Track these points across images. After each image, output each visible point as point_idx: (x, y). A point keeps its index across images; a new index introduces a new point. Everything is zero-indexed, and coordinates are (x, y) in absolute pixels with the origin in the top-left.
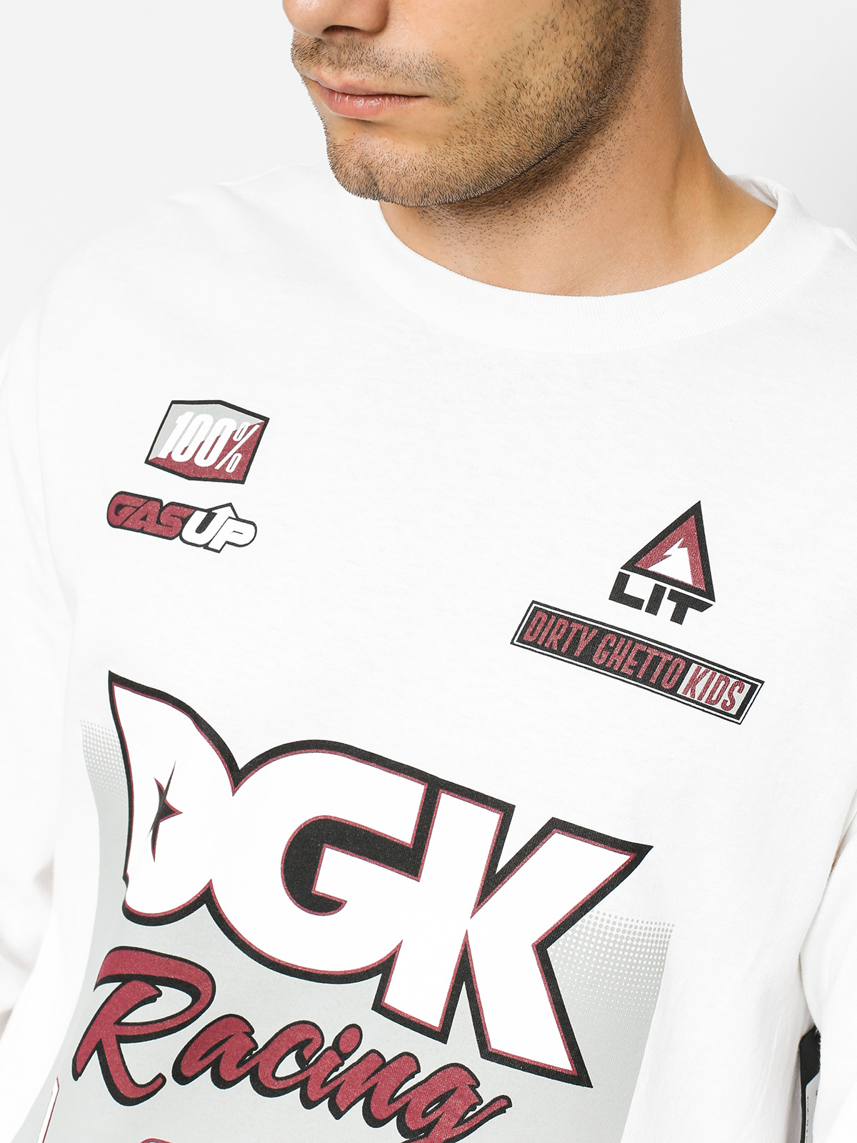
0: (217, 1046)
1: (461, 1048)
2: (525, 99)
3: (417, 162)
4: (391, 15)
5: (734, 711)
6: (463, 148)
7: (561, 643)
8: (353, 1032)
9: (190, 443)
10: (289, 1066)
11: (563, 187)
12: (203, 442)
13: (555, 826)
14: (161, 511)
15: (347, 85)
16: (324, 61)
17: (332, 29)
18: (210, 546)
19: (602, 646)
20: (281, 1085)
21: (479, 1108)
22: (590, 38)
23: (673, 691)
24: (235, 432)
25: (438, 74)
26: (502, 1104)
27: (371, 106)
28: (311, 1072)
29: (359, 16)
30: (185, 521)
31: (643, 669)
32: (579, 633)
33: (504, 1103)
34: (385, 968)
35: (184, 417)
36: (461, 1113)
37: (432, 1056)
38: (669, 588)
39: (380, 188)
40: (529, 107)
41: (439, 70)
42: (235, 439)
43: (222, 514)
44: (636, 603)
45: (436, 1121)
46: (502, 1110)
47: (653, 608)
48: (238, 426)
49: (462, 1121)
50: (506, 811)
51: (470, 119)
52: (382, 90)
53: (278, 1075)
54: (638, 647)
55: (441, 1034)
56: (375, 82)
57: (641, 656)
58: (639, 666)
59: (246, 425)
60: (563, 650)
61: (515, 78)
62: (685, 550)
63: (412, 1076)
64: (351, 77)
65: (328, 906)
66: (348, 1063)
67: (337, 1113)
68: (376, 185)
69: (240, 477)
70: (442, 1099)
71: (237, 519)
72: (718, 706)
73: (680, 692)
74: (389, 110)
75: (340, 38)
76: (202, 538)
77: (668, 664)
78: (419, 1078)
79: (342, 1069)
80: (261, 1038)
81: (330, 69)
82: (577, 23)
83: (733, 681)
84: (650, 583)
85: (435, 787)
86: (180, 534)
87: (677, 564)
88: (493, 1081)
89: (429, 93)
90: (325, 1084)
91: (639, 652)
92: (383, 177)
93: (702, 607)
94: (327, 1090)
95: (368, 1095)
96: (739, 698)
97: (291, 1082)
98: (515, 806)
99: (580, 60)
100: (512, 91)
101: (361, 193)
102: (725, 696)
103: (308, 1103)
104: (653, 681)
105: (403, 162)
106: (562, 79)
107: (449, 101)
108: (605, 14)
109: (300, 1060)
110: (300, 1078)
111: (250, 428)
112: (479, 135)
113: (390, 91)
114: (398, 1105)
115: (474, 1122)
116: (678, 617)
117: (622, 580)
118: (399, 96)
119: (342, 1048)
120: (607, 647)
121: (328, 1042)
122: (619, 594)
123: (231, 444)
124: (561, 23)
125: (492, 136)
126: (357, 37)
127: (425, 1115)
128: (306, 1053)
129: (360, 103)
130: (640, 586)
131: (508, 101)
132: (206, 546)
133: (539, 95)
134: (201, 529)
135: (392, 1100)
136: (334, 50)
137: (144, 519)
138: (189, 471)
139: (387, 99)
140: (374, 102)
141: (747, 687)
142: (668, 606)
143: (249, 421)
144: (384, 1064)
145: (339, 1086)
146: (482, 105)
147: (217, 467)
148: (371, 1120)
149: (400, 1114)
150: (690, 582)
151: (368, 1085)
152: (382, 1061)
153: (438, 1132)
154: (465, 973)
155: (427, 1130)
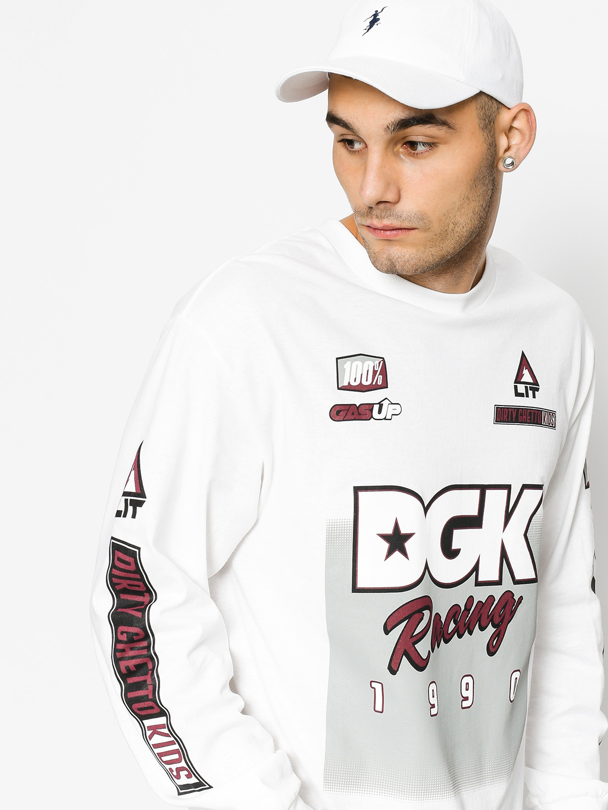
0: (435, 632)
1: (507, 584)
2: (457, 229)
3: (413, 256)
4: (401, 196)
5: (554, 425)
6: (431, 249)
8: (470, 599)
9: (356, 375)
10: (452, 626)
11: (470, 262)
12: (362, 374)
13: (525, 487)
14: (358, 410)
15: (385, 226)
16: (374, 217)
17: (379, 203)
18: (387, 418)
20: (451, 635)
21: (515, 604)
22: (481, 202)
23: (541, 424)
24: (374, 366)
25: (422, 219)
26: (521, 600)
27: (393, 234)
28: (459, 624)
29: (390, 197)
30: (371, 410)
31: (532, 420)
32: (512, 412)
33: (521, 598)
34: (476, 568)
35: (347, 365)
36: (510, 609)
37: (497, 592)
38: (528, 386)
39: (397, 268)
40: (459, 232)
41: (422, 217)
42: (376, 369)
43: (385, 403)
44: (521, 395)
45: (504, 616)
46: (521, 602)
47: (527, 396)
48: (374, 363)
49: (511, 612)
50: (508, 487)
51: (435, 237)
52: (399, 227)
53: (449, 632)
54: (528, 411)
55: (499, 582)
56: (396, 223)
58: (531, 418)
59: (377, 362)
60: (510, 420)
61: (453, 221)
62: (526, 370)
63: (493, 604)
64: (387, 222)
65: (456, 553)
66: (471, 612)
67: (471, 633)
68: (395, 267)
69: (385, 385)
70: (504, 607)
71: (392, 404)
72: (551, 425)
73: (543, 423)
74: (401, 235)
75: (382, 206)
76: (382, 416)
77: (537, 413)
78: (495, 603)
79: (469, 615)
80: (443, 619)
81: (377, 220)
82: (476, 196)
83: (551, 414)
84: (523, 386)
85: (483, 489)
86: (372, 417)
87: (527, 377)
88: (518, 591)
89: (418, 227)
91: (529, 413)
92: (399, 263)
93: (538, 390)
94: (466, 626)
95: (479, 620)
96: (553, 419)
97: (452, 633)
98: (511, 485)
99: (479, 212)
100: (451, 226)
101: (387, 272)
102: (551, 421)
103: (460, 636)
104: (535, 421)
105: (407, 256)
106: (473, 220)
107: (427, 230)
108: (486, 192)
109: (455, 622)
110: (457, 627)
111: (380, 363)
112: (438, 244)
113: (402, 227)
114: (490, 617)
115: (515, 610)
116: (534, 397)
117: (516, 388)
118: (405, 229)
120: (521, 415)
121: (463, 609)
122: (517, 394)
123: (375, 372)
124: (470, 196)
125: (443, 244)
126: (388, 205)
127: (500, 616)
128: (456, 618)
129: (388, 233)
130: (521, 388)
131: (450, 230)
132: (385, 419)
133: (463, 227)
134: (380, 412)
135: (488, 617)
136: (379, 212)
137: (353, 414)
138: (361, 388)
139: (400, 231)
140: (394, 232)
141: (554, 415)
142: (530, 393)
143: (377, 361)
144: (483, 604)
145: (470, 623)
146: (439, 231)
147: (374, 383)
148: (482, 629)
149: (492, 620)
150: (532, 382)
151: (478, 616)
152: (482, 604)
153: (505, 621)
154: (504, 555)
155: (502, 621)
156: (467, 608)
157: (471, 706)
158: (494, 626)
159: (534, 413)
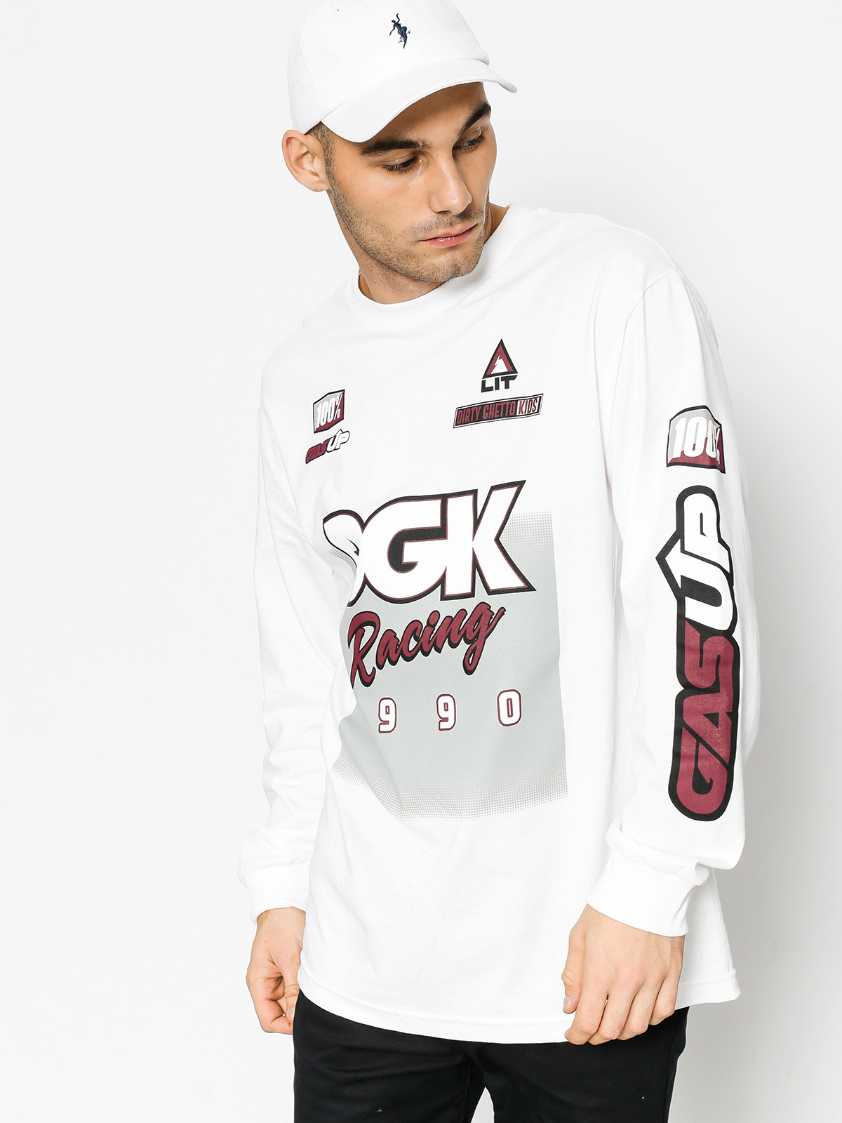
0: (386, 648)
1: (481, 596)
5: (536, 411)
7: (470, 418)
8: (435, 614)
9: (324, 416)
10: (413, 643)
12: (328, 413)
13: (494, 488)
19: (485, 411)
20: (413, 653)
21: (493, 617)
23: (515, 415)
24: (336, 402)
26: (502, 611)
28: (421, 641)
31: (501, 413)
32: (475, 410)
33: (502, 610)
34: (442, 582)
35: (319, 407)
36: (487, 623)
37: (469, 605)
38: (500, 377)
43: (338, 434)
44: (490, 389)
45: (480, 631)
46: (503, 614)
47: (497, 388)
48: (336, 399)
49: (489, 625)
50: (474, 493)
53: (410, 650)
54: (497, 405)
55: (472, 595)
57: (499, 408)
58: (500, 412)
60: (472, 420)
62: (501, 359)
63: (465, 618)
65: (411, 566)
66: (436, 628)
67: (439, 650)
70: (478, 621)
71: (343, 433)
72: (532, 412)
73: (517, 414)
76: (333, 448)
77: (510, 405)
78: (467, 617)
79: (435, 632)
80: (399, 636)
83: (533, 400)
84: (493, 378)
85: (444, 498)
87: (500, 366)
88: (495, 603)
90: (430, 642)
93: (514, 378)
94: (431, 643)
95: (449, 636)
96: (537, 404)
97: (416, 650)
98: (476, 489)
102: (533, 407)
103: (426, 654)
104: (506, 415)
109: (416, 639)
110: (419, 645)
111: (340, 397)
114: (462, 632)
115: (494, 623)
116: (507, 386)
117: (484, 383)
119: (431, 623)
120: (487, 411)
121: (424, 625)
122: (484, 389)
123: (336, 406)
127: (474, 631)
128: (418, 634)
130: (490, 382)
132: (335, 449)
134: (332, 444)
135: (459, 632)
141: (538, 399)
142: (502, 384)
143: (339, 394)
144: (453, 619)
145: (436, 640)
147: (335, 419)
148: (453, 645)
149: (464, 636)
150: (507, 371)
151: (448, 632)
152: (451, 619)
153: (482, 635)
154: (476, 565)
155: (477, 636)
156: (431, 624)
157: (452, 728)
158: (467, 642)
159: (505, 406)
